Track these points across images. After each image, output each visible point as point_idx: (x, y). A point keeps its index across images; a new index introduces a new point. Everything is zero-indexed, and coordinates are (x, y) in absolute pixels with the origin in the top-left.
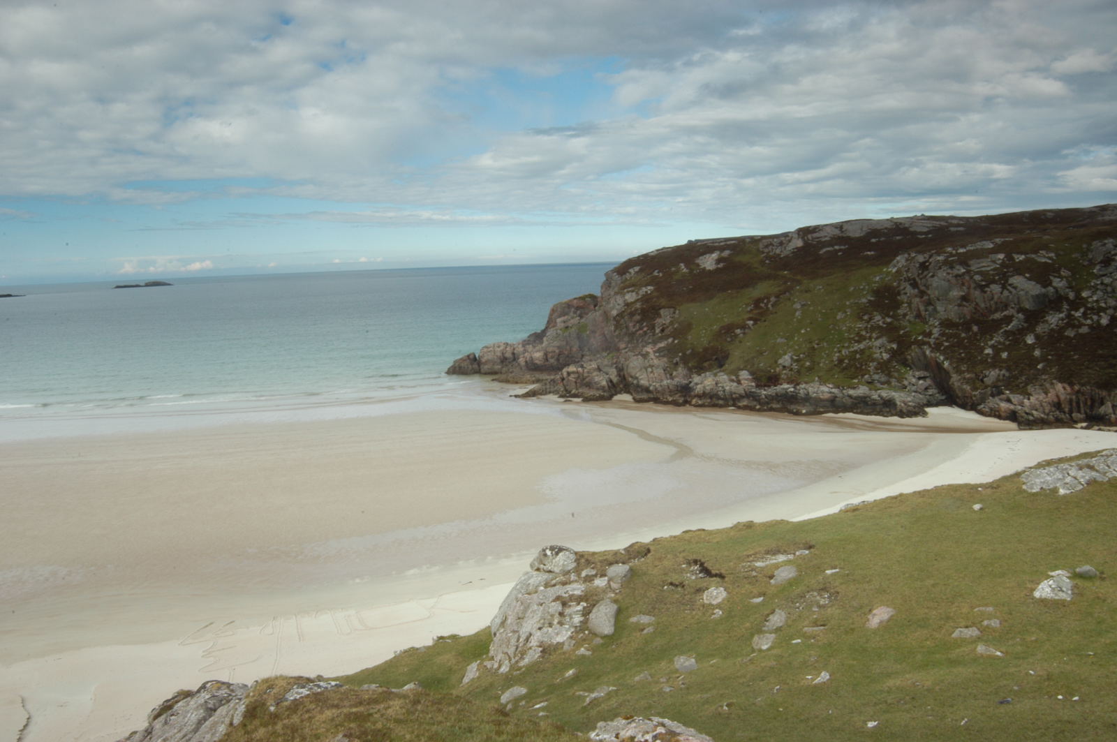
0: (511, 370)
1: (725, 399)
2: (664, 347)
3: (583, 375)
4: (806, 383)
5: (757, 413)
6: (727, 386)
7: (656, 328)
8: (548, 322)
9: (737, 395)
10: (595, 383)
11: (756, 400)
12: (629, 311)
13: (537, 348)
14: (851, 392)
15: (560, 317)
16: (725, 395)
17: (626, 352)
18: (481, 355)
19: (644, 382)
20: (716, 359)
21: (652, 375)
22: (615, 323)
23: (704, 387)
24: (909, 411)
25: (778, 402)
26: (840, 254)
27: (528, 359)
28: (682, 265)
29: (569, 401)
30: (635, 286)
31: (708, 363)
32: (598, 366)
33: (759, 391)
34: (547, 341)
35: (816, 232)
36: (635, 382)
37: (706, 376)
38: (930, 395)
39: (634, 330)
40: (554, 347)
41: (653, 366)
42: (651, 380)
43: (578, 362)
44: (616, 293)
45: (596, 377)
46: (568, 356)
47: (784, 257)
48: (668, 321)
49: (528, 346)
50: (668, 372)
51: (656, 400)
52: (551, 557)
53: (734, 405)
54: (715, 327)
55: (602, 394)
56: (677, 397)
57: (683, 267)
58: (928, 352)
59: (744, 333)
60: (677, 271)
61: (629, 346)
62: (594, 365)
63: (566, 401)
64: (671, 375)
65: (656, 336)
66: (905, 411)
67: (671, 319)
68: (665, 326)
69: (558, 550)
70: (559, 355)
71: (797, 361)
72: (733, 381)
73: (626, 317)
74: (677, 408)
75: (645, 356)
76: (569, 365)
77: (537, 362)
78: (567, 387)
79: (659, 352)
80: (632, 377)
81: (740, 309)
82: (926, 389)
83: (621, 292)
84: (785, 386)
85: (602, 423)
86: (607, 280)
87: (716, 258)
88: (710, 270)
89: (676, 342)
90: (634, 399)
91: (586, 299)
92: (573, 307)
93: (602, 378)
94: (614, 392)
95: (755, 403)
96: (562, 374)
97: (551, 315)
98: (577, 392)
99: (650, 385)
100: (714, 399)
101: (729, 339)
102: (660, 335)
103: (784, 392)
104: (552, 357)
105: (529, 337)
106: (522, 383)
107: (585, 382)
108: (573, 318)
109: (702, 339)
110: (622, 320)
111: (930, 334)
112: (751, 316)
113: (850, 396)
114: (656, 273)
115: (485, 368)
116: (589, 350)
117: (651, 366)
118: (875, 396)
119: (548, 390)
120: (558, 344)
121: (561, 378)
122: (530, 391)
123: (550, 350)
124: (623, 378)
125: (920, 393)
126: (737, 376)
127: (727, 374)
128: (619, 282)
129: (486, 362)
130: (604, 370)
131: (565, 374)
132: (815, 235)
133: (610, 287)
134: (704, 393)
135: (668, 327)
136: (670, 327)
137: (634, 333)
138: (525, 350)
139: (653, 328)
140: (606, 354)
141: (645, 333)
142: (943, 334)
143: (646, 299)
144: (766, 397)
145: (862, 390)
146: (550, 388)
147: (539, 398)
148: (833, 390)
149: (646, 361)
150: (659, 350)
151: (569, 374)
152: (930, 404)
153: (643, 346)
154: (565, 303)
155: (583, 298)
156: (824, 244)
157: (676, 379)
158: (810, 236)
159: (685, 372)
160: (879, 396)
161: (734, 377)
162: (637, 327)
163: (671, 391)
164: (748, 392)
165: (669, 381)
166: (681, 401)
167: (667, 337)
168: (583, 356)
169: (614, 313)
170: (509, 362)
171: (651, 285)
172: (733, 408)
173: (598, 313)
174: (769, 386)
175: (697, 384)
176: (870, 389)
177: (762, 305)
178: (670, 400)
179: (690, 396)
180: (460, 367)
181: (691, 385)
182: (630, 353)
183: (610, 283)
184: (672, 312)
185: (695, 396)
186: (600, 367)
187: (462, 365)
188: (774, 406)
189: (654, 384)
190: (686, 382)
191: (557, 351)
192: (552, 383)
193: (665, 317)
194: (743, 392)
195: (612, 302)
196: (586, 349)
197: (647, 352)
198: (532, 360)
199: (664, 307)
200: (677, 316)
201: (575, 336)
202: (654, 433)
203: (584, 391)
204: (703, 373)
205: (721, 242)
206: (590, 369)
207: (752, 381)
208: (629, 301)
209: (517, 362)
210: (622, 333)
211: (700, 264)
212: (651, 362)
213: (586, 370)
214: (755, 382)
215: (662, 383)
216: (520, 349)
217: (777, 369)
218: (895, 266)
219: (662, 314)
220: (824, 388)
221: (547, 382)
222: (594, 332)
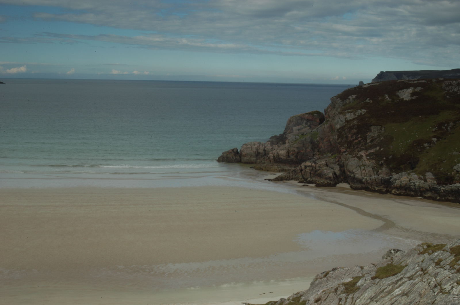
0: (263, 162)
1: (415, 191)
2: (372, 153)
3: (315, 168)
5: (438, 202)
6: (417, 182)
7: (367, 139)
8: (286, 129)
9: (424, 189)
10: (325, 174)
11: (437, 193)
12: (348, 126)
13: (282, 147)
15: (295, 126)
16: (416, 188)
17: (346, 155)
18: (242, 150)
19: (358, 176)
20: (410, 163)
21: (364, 171)
22: (338, 133)
23: (401, 182)
25: (453, 195)
27: (275, 155)
28: (387, 96)
29: (307, 185)
30: (353, 109)
31: (404, 165)
32: (326, 163)
33: (439, 187)
34: (289, 143)
36: (352, 175)
37: (402, 175)
39: (352, 139)
40: (294, 147)
41: (365, 165)
42: (363, 174)
43: (311, 159)
44: (340, 113)
45: (325, 170)
46: (303, 155)
48: (376, 135)
49: (274, 146)
50: (376, 170)
51: (367, 189)
53: (421, 196)
54: (409, 141)
55: (329, 182)
56: (381, 187)
57: (387, 97)
59: (430, 147)
60: (383, 100)
61: (348, 150)
62: (323, 162)
63: (304, 185)
64: (377, 172)
65: (368, 145)
67: (379, 134)
68: (374, 138)
70: (298, 153)
72: (421, 179)
73: (346, 130)
74: (381, 195)
76: (306, 161)
77: (282, 157)
78: (304, 176)
80: (350, 172)
81: (428, 130)
83: (343, 112)
84: (458, 185)
85: (331, 202)
86: (332, 103)
87: (411, 92)
88: (406, 101)
89: (382, 149)
90: (351, 187)
91: (314, 114)
92: (304, 119)
93: (329, 171)
94: (337, 182)
95: (436, 195)
96: (301, 167)
97: (288, 124)
98: (311, 180)
99: (363, 178)
100: (408, 191)
101: (419, 150)
102: (370, 144)
103: (457, 189)
104: (292, 155)
105: (270, 138)
106: (271, 171)
107: (317, 173)
108: (305, 127)
109: (400, 149)
110: (344, 132)
112: (435, 134)
114: (368, 100)
115: (245, 159)
116: (318, 151)
117: (364, 165)
119: (291, 177)
120: (297, 146)
121: (300, 169)
122: (279, 176)
123: (291, 150)
124: (343, 172)
126: (424, 176)
127: (417, 174)
128: (341, 105)
129: (245, 155)
130: (330, 166)
131: (303, 167)
133: (334, 108)
134: (401, 186)
135: (376, 139)
136: (378, 139)
137: (351, 142)
138: (272, 148)
139: (365, 139)
140: (331, 155)
141: (360, 142)
143: (360, 118)
144: (444, 192)
146: (292, 176)
147: (284, 182)
149: (360, 161)
150: (369, 155)
151: (306, 167)
153: (359, 151)
154: (299, 116)
155: (311, 114)
157: (381, 176)
159: (387, 171)
161: (422, 177)
162: (354, 137)
163: (377, 183)
164: (431, 187)
165: (376, 176)
166: (384, 191)
167: (375, 146)
168: (314, 155)
169: (338, 126)
170: (262, 156)
171: (364, 109)
172: (421, 198)
173: (326, 126)
174: (446, 184)
175: (395, 180)
177: (444, 128)
178: (377, 189)
179: (390, 188)
180: (227, 157)
181: (392, 180)
182: (348, 155)
183: (335, 105)
184: (379, 129)
185: (394, 188)
186: (328, 164)
187: (229, 156)
188: (450, 198)
189: (366, 178)
190: (386, 177)
191: (296, 151)
192: (294, 172)
193: (374, 132)
194: (428, 187)
195: (336, 119)
196: (316, 150)
197: (361, 155)
198: (278, 156)
199: (374, 125)
200: (382, 132)
201: (309, 141)
202: (367, 211)
203: (317, 179)
204: (400, 172)
205: (415, 81)
206: (320, 165)
207: (435, 180)
208: (349, 119)
209: (267, 156)
210: (343, 141)
211: (400, 96)
212: (364, 162)
213: (317, 165)
214: (436, 181)
215: (371, 178)
216: (269, 147)
217: (453, 173)
219: (372, 130)
221: (291, 172)
222: (322, 139)
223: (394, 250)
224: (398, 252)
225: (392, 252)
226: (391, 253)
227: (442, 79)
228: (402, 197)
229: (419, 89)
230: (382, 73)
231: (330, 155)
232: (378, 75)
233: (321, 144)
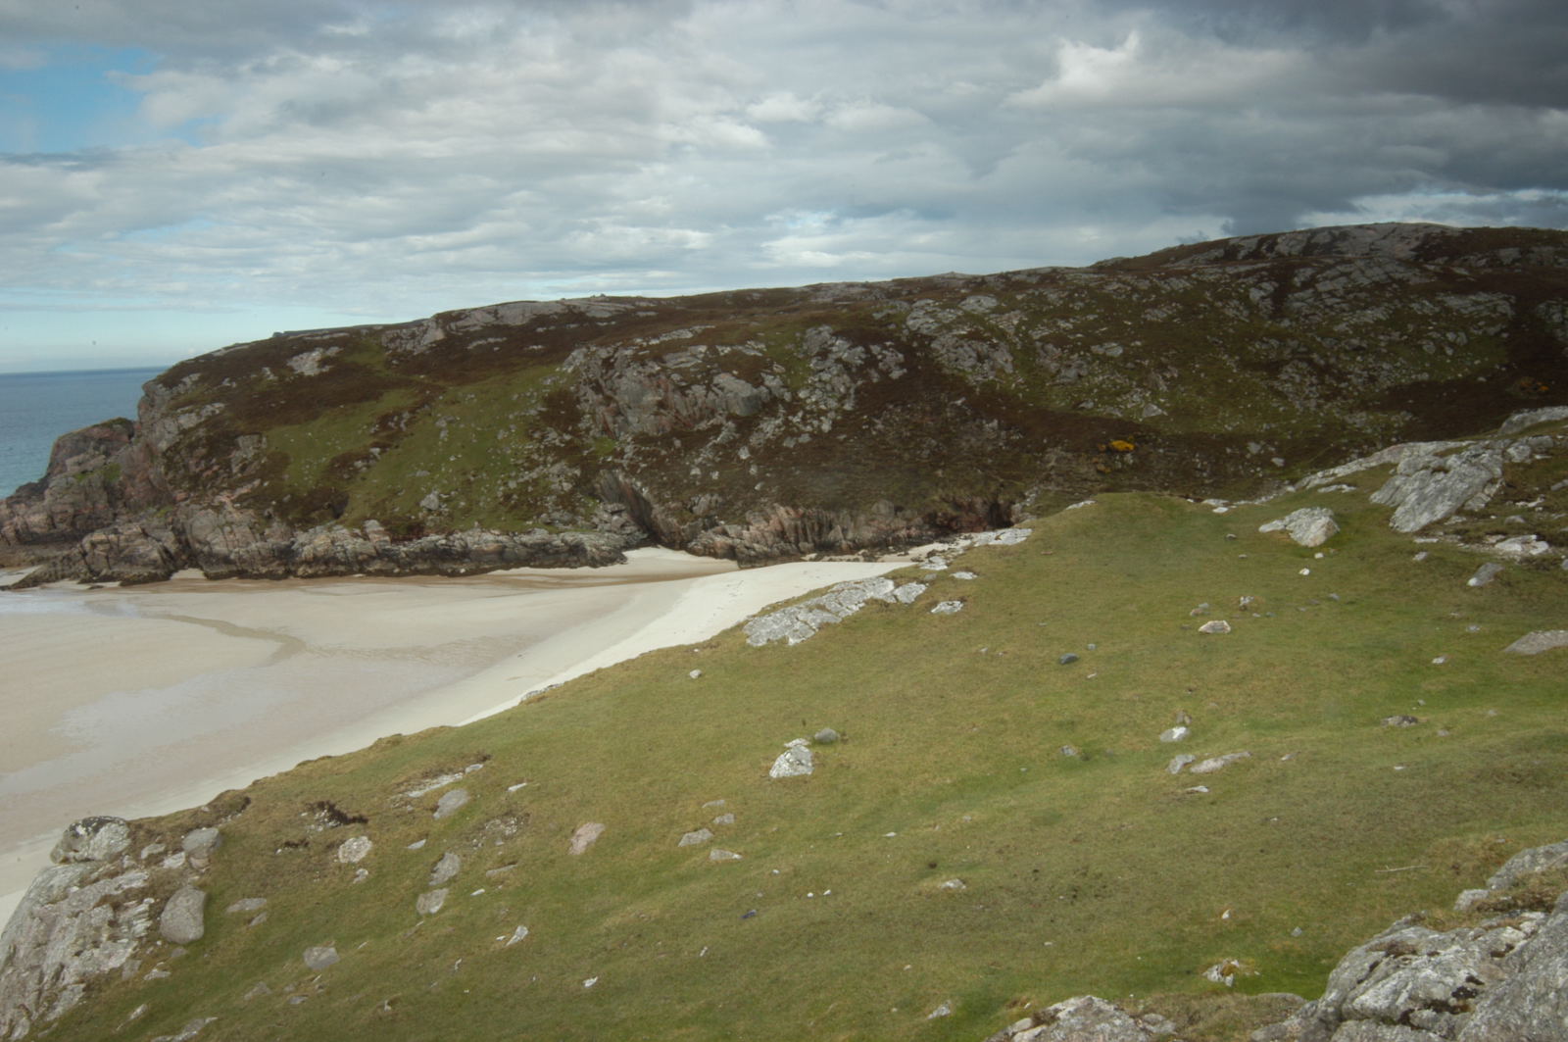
1: (348, 563)
2: (246, 494)
3: (118, 545)
4: (462, 531)
5: (395, 579)
6: (348, 544)
7: (233, 466)
8: (51, 465)
9: (365, 556)
10: (140, 556)
11: (393, 561)
12: (187, 441)
13: (35, 508)
14: (525, 538)
15: (71, 456)
16: (347, 558)
17: (188, 505)
19: (220, 548)
20: (329, 506)
21: (231, 536)
22: (165, 461)
23: (315, 549)
24: (602, 558)
25: (425, 560)
26: (496, 349)
27: (19, 527)
28: (267, 370)
29: (99, 587)
30: (194, 403)
31: (317, 512)
32: (143, 530)
33: (396, 548)
34: (52, 495)
35: (461, 319)
36: (206, 549)
37: (315, 532)
38: (628, 534)
39: (197, 470)
40: (63, 504)
41: (232, 523)
42: (230, 544)
43: (109, 525)
44: (164, 416)
45: (142, 547)
46: (89, 518)
47: (418, 355)
48: (250, 455)
49: (17, 506)
50: (257, 530)
51: (242, 574)
52: (86, 837)
53: (361, 571)
54: (324, 459)
55: (153, 572)
56: (274, 566)
57: (269, 373)
58: (621, 478)
59: (368, 467)
60: (260, 380)
61: (192, 495)
62: (136, 529)
63: (92, 588)
64: (262, 534)
65: (234, 478)
66: (597, 557)
67: (255, 451)
68: (246, 462)
69: (96, 824)
70: (75, 516)
71: (447, 501)
72: (356, 536)
73: (183, 452)
74: (276, 582)
76: (93, 531)
77: (36, 530)
78: (93, 567)
79: (241, 502)
80: (200, 542)
81: (360, 432)
82: (623, 526)
83: (172, 413)
84: (434, 537)
85: (157, 616)
86: (147, 395)
87: (318, 358)
88: (309, 377)
89: (266, 484)
90: (206, 575)
91: (115, 426)
92: (92, 438)
93: (150, 547)
94: (172, 568)
95: (392, 565)
96: (82, 546)
97: (55, 454)
98: (110, 572)
99: (231, 552)
100: (331, 566)
101: (346, 476)
102: (238, 475)
103: (432, 545)
104: (62, 521)
105: (17, 491)
106: (11, 566)
107: (122, 555)
108: (93, 456)
109: (306, 479)
110: (177, 457)
111: (621, 454)
112: (376, 440)
113: (524, 545)
114: (226, 383)
116: (125, 505)
117: (230, 524)
118: (557, 542)
119: (60, 573)
120: (71, 500)
121: (80, 552)
122: (28, 577)
123: (58, 511)
124: (185, 545)
125: (615, 532)
126: (363, 529)
127: (347, 527)
128: (168, 398)
130: (153, 535)
131: (87, 546)
132: (460, 323)
133: (152, 406)
134: (315, 557)
135: (251, 463)
136: (256, 463)
137: (197, 476)
138: (12, 512)
139: (228, 466)
140: (154, 510)
141: (216, 474)
142: (638, 453)
143: (212, 422)
144: (407, 556)
145: (540, 535)
146: (63, 570)
147: (43, 588)
148: (500, 538)
149: (221, 516)
150: (241, 499)
151: (94, 545)
152: (629, 546)
153: (214, 494)
154: (79, 433)
155: (108, 425)
156: (473, 336)
157: (271, 541)
158: (453, 325)
159: (284, 528)
160: (563, 541)
161: (357, 531)
162: (203, 464)
163: (263, 559)
164: (380, 551)
165: (259, 544)
166: (280, 572)
167: (250, 479)
168: (115, 515)
169: (163, 445)
171: (219, 401)
172: (360, 575)
173: (135, 448)
174: (410, 540)
175: (303, 545)
176: (550, 533)
177: (391, 424)
178: (264, 571)
179: (293, 564)
181: (294, 547)
182: (193, 506)
183: (153, 400)
184: (255, 440)
185: (302, 563)
186: (147, 531)
188: (420, 567)
189: (237, 550)
190: (286, 543)
191: (71, 511)
192: (65, 562)
193: (246, 449)
194: (373, 551)
195: (157, 429)
196: (120, 504)
197: (221, 502)
198: (27, 528)
199: (243, 434)
200: (264, 446)
201: (99, 485)
202: (241, 623)
203: (122, 570)
204: (311, 527)
205: (325, 335)
206: (130, 536)
207: (385, 534)
208: (186, 426)
210: (178, 477)
211: (295, 368)
212: (229, 517)
213: (122, 537)
214: (389, 535)
215: (249, 548)
217: (420, 515)
218: (570, 364)
219: (241, 444)
220: (488, 537)
221: (58, 562)
222: (131, 477)
223: (86, 823)
224: (102, 830)
225: (81, 830)
226: (76, 835)
228: (322, 579)
229: (334, 350)
231: (152, 510)
233: (129, 489)
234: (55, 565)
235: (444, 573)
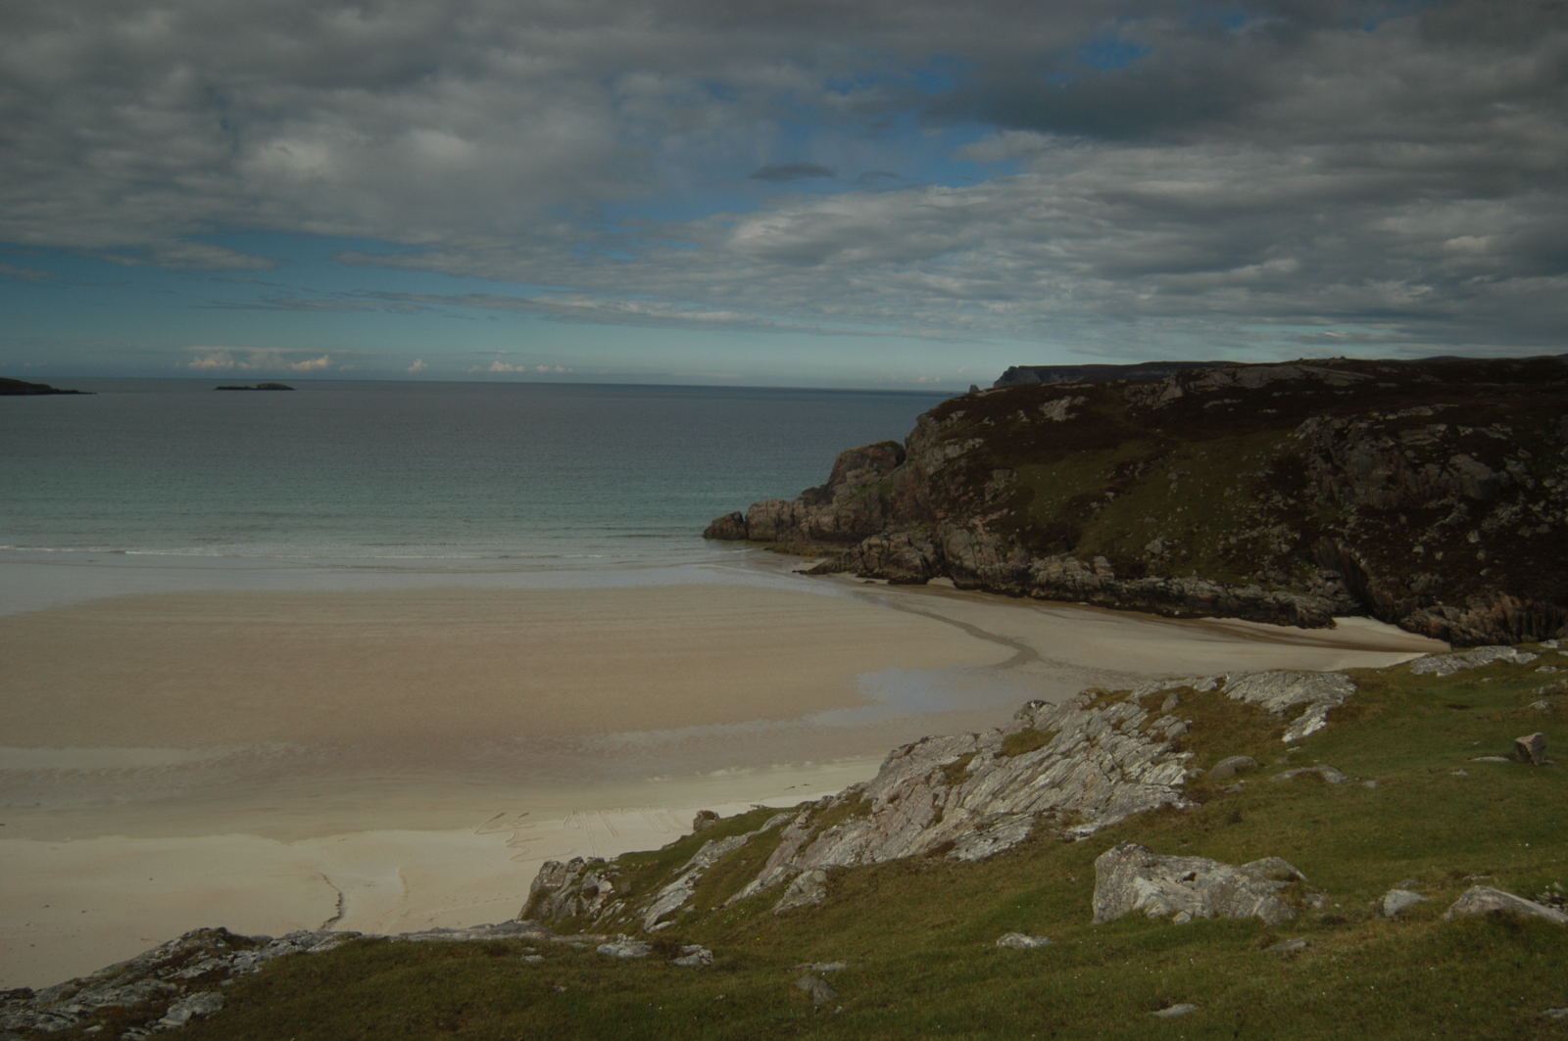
0: (790, 537)
1: (1075, 591)
2: (996, 520)
3: (888, 550)
4: (1181, 576)
5: (1116, 611)
6: (1078, 574)
7: (986, 494)
8: (833, 475)
9: (1091, 588)
10: (906, 561)
11: (1115, 595)
12: (950, 469)
13: (825, 510)
14: (1239, 591)
15: (850, 470)
16: (1075, 586)
17: (946, 524)
18: (750, 515)
19: (969, 563)
20: (1064, 539)
21: (980, 555)
22: (931, 484)
23: (1048, 574)
24: (1312, 620)
25: (1144, 599)
26: (1231, 410)
27: (812, 524)
28: (1021, 413)
29: (871, 582)
30: (959, 436)
31: (1054, 543)
32: (909, 539)
33: (1118, 584)
34: (838, 501)
35: (1201, 379)
36: (958, 562)
37: (1050, 561)
38: (1340, 602)
39: (956, 494)
40: (849, 510)
41: (981, 544)
42: (978, 561)
43: (880, 532)
44: (934, 445)
45: (908, 554)
46: (866, 524)
47: (1156, 410)
48: (1002, 486)
49: (810, 507)
50: (1002, 552)
51: (985, 588)
53: (1085, 600)
54: (1064, 497)
55: (915, 575)
56: (1012, 585)
57: (1023, 415)
58: (1340, 547)
59: (1102, 508)
60: (1015, 420)
61: (950, 515)
62: (904, 538)
63: (867, 582)
64: (1005, 556)
65: (986, 505)
66: (1306, 619)
67: (1007, 484)
68: (998, 492)
70: (855, 521)
71: (1170, 548)
72: (1085, 568)
73: (946, 477)
74: (1012, 599)
75: (972, 530)
76: (870, 535)
77: (825, 528)
78: (868, 565)
79: (990, 526)
80: (953, 556)
81: (1098, 476)
82: (1336, 593)
83: (940, 443)
84: (1154, 579)
85: (918, 612)
86: (920, 426)
87: (1067, 405)
88: (1057, 422)
89: (1012, 513)
90: (955, 584)
91: (886, 448)
92: (869, 457)
93: (914, 555)
94: (929, 574)
95: (1113, 599)
96: (861, 547)
97: (837, 466)
98: (881, 571)
99: (978, 568)
100: (1061, 591)
101: (1082, 514)
102: (990, 503)
103: (1151, 587)
104: (845, 524)
105: (804, 493)
106: (805, 555)
107: (891, 559)
108: (868, 472)
109: (1047, 513)
110: (941, 482)
111: (1344, 523)
112: (1111, 485)
113: (1237, 597)
114: (986, 421)
115: (756, 532)
116: (894, 517)
117: (979, 544)
118: (1270, 599)
119: (842, 567)
120: (854, 508)
121: (859, 552)
122: (819, 566)
123: (843, 515)
124: (941, 557)
125: (1328, 598)
126: (1092, 563)
127: (1078, 559)
128: (936, 429)
129: (757, 525)
130: (916, 545)
131: (865, 548)
132: (1198, 383)
133: (923, 435)
134: (1048, 581)
135: (1001, 493)
136: (1005, 494)
137: (956, 499)
138: (807, 512)
139: (981, 493)
140: (917, 524)
141: (972, 500)
142: (1361, 524)
143: (973, 455)
144: (1128, 592)
145: (1253, 590)
146: (845, 564)
147: (830, 576)
148: (1216, 588)
149: (973, 536)
150: (990, 524)
151: (870, 547)
152: (1340, 613)
153: (970, 517)
154: (857, 451)
155: (881, 446)
156: (1211, 395)
157: (1012, 563)
158: (1192, 384)
159: (1023, 553)
160: (1274, 599)
161: (1087, 564)
162: (961, 491)
163: (1004, 577)
164: (1105, 585)
165: (1002, 564)
166: (1017, 591)
167: (1000, 507)
168: (885, 524)
169: (931, 470)
170: (787, 527)
171: (979, 437)
172: (1085, 603)
173: (906, 470)
174: (1132, 579)
175: (1038, 570)
176: (1263, 590)
177: (1128, 472)
178: (1003, 588)
179: (1029, 585)
180: (722, 530)
181: (1031, 571)
182: (950, 525)
183: (924, 430)
184: (1007, 474)
185: (1036, 586)
186: (912, 541)
187: (725, 527)
188: (1138, 604)
189: (983, 567)
190: (1022, 566)
191: (853, 516)
192: (848, 557)
193: (999, 481)
194: (1098, 584)
195: (927, 457)
196: (890, 515)
197: (974, 524)
198: (818, 526)
199: (997, 467)
200: (1014, 480)
201: (876, 497)
202: (986, 628)
203: (890, 570)
204: (1047, 556)
205: (1074, 384)
206: (898, 543)
207: (1111, 571)
208: (951, 456)
209: (798, 527)
210: (940, 498)
211: (1046, 413)
212: (979, 537)
213: (892, 544)
214: (1114, 572)
215: (993, 567)
216: (800, 510)
217: (1144, 557)
218: (1302, 431)
219: (995, 476)
220: (1205, 585)
221: (842, 557)
222: (901, 494)
223: (1036, 702)
224: (1044, 707)
225: (1033, 705)
226: (1030, 707)
227: (1124, 381)
228: (1050, 602)
229: (1080, 400)
230: (1012, 369)
231: (915, 524)
232: (1006, 374)
233: (898, 504)
234: (839, 559)
235: (1159, 613)
